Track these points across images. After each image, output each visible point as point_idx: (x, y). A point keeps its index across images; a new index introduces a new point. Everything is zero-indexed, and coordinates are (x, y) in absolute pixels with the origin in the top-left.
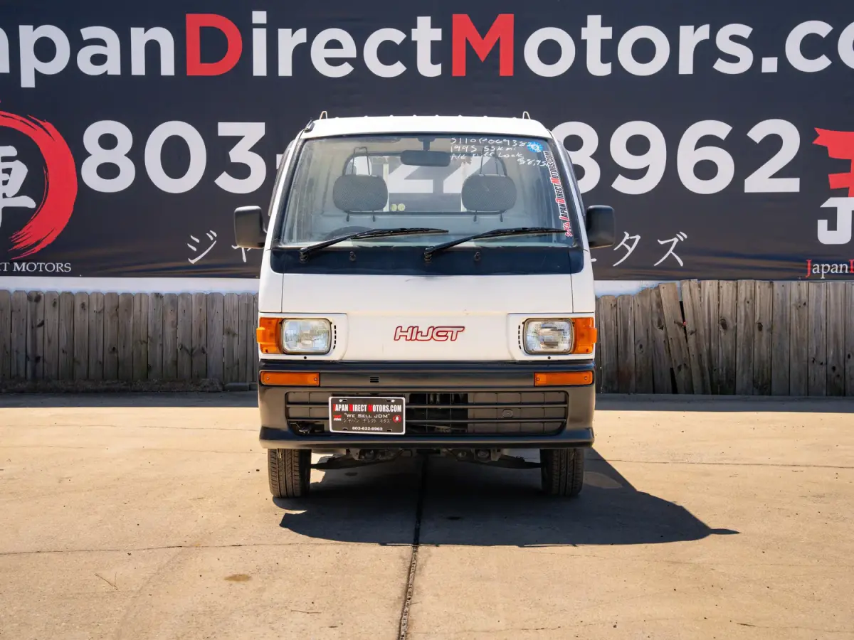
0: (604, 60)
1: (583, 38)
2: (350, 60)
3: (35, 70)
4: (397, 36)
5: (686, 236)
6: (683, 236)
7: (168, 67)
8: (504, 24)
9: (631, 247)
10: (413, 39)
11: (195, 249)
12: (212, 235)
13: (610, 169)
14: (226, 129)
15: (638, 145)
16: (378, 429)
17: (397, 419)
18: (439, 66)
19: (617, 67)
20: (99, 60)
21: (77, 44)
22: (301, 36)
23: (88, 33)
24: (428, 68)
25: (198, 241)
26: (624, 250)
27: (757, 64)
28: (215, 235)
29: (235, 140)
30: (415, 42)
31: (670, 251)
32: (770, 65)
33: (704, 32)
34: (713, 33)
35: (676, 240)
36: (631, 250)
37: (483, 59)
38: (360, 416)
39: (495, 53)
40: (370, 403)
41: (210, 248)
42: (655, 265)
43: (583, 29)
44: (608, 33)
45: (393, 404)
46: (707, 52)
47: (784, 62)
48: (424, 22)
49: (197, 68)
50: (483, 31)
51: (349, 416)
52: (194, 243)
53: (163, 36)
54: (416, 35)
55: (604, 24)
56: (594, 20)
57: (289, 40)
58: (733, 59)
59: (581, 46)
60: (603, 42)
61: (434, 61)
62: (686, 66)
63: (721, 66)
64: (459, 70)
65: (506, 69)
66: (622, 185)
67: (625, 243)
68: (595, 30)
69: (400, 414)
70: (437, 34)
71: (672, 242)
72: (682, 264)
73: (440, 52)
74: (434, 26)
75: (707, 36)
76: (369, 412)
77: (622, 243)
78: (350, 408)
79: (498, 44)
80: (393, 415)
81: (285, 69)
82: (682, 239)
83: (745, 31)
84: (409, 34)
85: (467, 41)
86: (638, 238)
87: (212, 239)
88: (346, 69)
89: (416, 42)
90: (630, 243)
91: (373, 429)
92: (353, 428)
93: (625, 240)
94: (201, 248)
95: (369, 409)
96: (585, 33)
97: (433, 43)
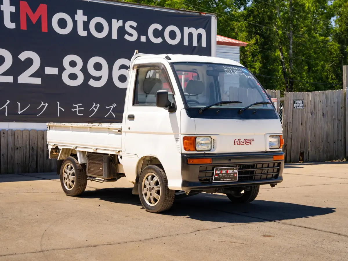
0: (84, 30)
1: (76, 19)
5: (116, 105)
6: (115, 105)
8: (43, 8)
9: (96, 109)
13: (87, 76)
15: (98, 67)
16: (229, 180)
17: (235, 175)
18: (14, 24)
19: (89, 33)
24: (9, 24)
26: (93, 110)
27: (139, 38)
30: (3, 11)
31: (111, 111)
32: (143, 39)
33: (121, 22)
34: (124, 23)
35: (112, 107)
36: (96, 110)
37: (34, 23)
38: (224, 175)
39: (39, 21)
40: (227, 169)
42: (105, 117)
43: (76, 15)
44: (85, 18)
45: (235, 169)
46: (122, 31)
47: (147, 38)
48: (7, 3)
50: (34, 10)
51: (220, 175)
54: (3, 8)
55: (84, 14)
56: (80, 12)
58: (131, 35)
59: (75, 22)
60: (84, 22)
62: (115, 36)
63: (127, 37)
64: (24, 26)
65: (44, 29)
66: (92, 83)
67: (94, 107)
68: (80, 17)
69: (236, 173)
70: (13, 9)
71: (111, 108)
72: (115, 116)
73: (14, 17)
74: (11, 5)
75: (122, 25)
76: (227, 173)
77: (93, 107)
78: (221, 172)
79: (40, 18)
80: (234, 173)
82: (115, 106)
83: (135, 24)
85: (27, 14)
86: (98, 105)
90: (95, 107)
91: (227, 180)
92: (221, 180)
93: (93, 106)
95: (227, 172)
96: (77, 17)
97: (11, 13)
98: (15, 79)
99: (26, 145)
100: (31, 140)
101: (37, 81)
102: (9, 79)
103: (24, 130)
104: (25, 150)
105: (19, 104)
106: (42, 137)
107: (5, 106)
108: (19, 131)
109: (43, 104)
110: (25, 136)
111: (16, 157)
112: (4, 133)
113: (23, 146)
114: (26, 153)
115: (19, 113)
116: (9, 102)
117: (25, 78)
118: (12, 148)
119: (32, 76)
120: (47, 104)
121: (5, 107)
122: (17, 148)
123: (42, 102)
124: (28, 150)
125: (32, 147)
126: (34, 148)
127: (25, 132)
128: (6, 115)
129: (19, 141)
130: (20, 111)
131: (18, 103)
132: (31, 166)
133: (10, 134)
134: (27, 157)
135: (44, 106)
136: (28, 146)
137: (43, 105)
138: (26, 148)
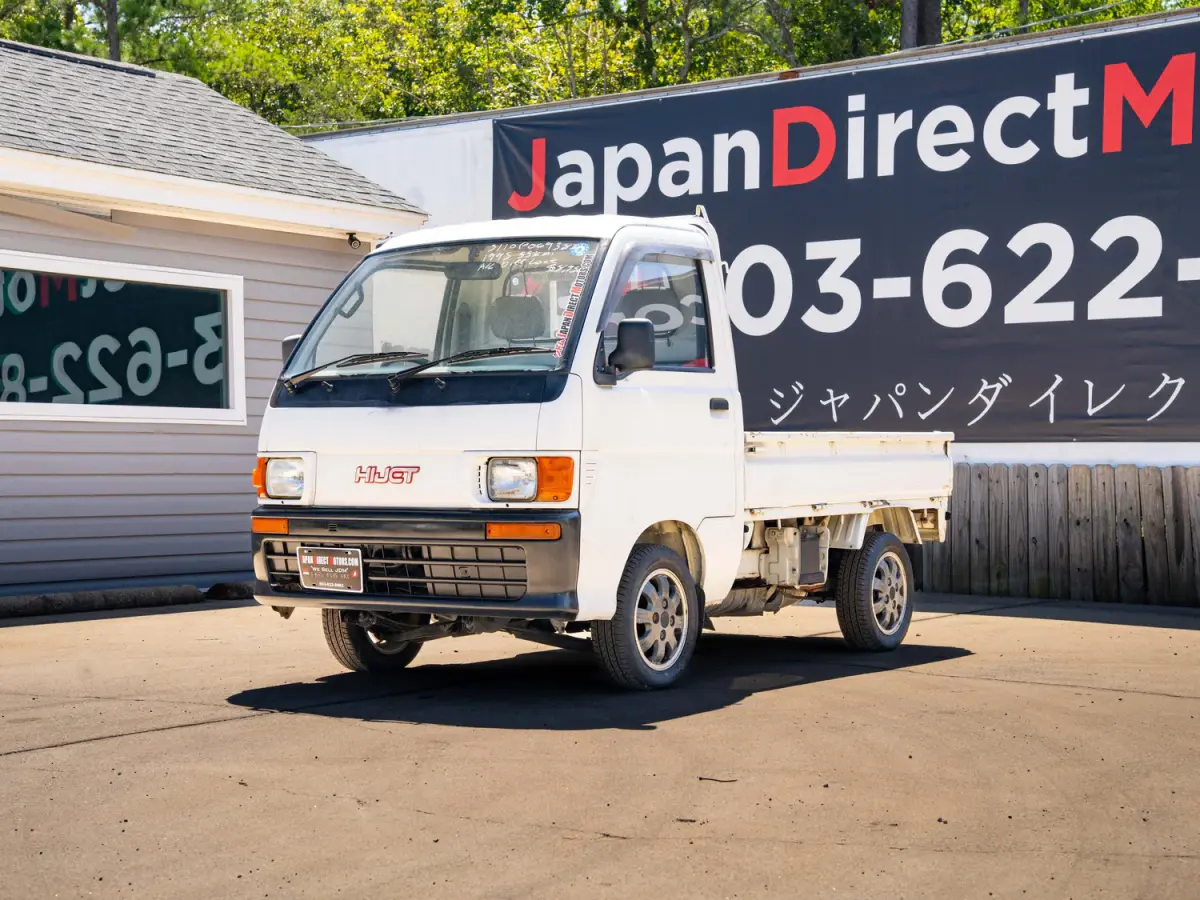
2: (965, 147)
3: (618, 198)
4: (1026, 106)
7: (752, 180)
10: (1049, 107)
11: (778, 406)
12: (798, 387)
14: (815, 250)
16: (339, 585)
17: (355, 574)
18: (1084, 142)
20: (680, 178)
21: (659, 161)
22: (906, 119)
23: (671, 147)
24: (1069, 145)
25: (781, 395)
28: (802, 387)
29: (826, 263)
37: (1146, 123)
38: (324, 569)
39: (1165, 114)
40: (331, 554)
41: (795, 405)
45: (351, 556)
48: (1065, 81)
49: (783, 177)
50: (1148, 86)
51: (315, 569)
52: (777, 399)
53: (748, 140)
54: (1053, 101)
57: (891, 127)
61: (1077, 135)
64: (1113, 143)
65: (1181, 134)
69: (358, 568)
70: (1083, 97)
73: (1086, 122)
74: (1078, 85)
76: (330, 565)
78: (315, 560)
79: (1170, 98)
80: (351, 569)
81: (886, 167)
84: (1043, 101)
85: (1125, 101)
87: (797, 392)
88: (961, 159)
89: (1053, 111)
91: (336, 585)
92: (321, 584)
94: (785, 405)
95: (331, 561)
97: (1077, 110)
98: (1081, 310)
99: (1106, 512)
100: (1118, 499)
101: (1151, 307)
102: (1064, 312)
103: (1097, 466)
104: (1102, 531)
105: (1091, 385)
106: (1157, 490)
107: (1050, 392)
108: (1081, 470)
109: (1167, 380)
110: (1100, 485)
111: (1075, 550)
112: (1037, 475)
113: (1096, 514)
114: (1105, 537)
115: (1091, 412)
116: (1059, 379)
117: (1110, 304)
118: (1061, 520)
119: (1134, 293)
120: (1181, 382)
121: (1049, 396)
122: (1078, 523)
123: (1164, 375)
124: (1111, 528)
125: (1125, 520)
126: (1132, 524)
127: (1100, 470)
128: (1052, 420)
129: (1083, 501)
130: (1093, 407)
131: (1086, 381)
132: (1123, 579)
133: (1056, 480)
134: (1110, 552)
135: (1170, 388)
136: (1110, 517)
137: (1167, 384)
138: (1106, 520)
